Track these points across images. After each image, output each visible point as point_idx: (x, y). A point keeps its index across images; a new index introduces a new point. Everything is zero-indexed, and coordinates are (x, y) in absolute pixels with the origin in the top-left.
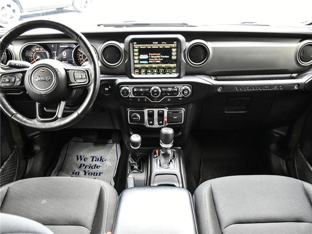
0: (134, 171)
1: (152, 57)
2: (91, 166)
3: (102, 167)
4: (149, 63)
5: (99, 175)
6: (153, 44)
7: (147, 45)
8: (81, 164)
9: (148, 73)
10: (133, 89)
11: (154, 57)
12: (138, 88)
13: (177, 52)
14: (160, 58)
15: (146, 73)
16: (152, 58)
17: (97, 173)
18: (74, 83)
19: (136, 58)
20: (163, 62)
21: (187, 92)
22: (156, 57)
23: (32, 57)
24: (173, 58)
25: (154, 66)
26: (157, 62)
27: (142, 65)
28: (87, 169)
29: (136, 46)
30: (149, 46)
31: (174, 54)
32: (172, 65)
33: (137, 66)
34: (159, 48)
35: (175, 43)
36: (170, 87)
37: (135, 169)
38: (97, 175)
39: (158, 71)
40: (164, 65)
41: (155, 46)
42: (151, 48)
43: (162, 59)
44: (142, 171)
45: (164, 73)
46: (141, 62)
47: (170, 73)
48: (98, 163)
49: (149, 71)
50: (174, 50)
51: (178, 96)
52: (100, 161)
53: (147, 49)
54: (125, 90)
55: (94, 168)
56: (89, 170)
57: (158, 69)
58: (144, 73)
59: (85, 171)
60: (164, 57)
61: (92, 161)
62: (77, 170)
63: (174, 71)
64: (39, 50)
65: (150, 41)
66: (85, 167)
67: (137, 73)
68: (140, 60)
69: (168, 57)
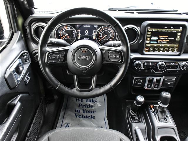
0: (136, 121)
1: (161, 38)
2: (87, 105)
3: (95, 106)
4: (158, 43)
5: (94, 113)
6: (163, 28)
7: (158, 29)
8: (80, 104)
9: (156, 50)
10: (144, 63)
11: (162, 38)
12: (148, 62)
13: (181, 35)
14: (167, 40)
15: (154, 51)
16: (161, 40)
17: (92, 111)
18: (108, 61)
19: (148, 39)
20: (168, 43)
21: (186, 67)
22: (164, 39)
23: (62, 34)
24: (177, 40)
25: (161, 45)
26: (164, 42)
27: (152, 44)
28: (84, 108)
29: (150, 29)
30: (160, 30)
31: (178, 36)
32: (175, 46)
33: (148, 45)
34: (168, 32)
35: (181, 28)
36: (173, 63)
37: (136, 120)
38: (92, 113)
39: (164, 49)
40: (168, 45)
41: (165, 30)
42: (162, 32)
43: (168, 41)
44: (141, 121)
45: (168, 51)
46: (151, 42)
47: (172, 52)
48: (91, 104)
49: (157, 50)
50: (179, 34)
51: (177, 69)
52: (92, 102)
53: (158, 32)
54: (139, 64)
55: (89, 107)
56: (86, 108)
57: (164, 48)
58: (152, 50)
59: (83, 109)
60: (170, 39)
61: (87, 101)
62: (78, 109)
63: (176, 50)
64: (68, 29)
65: (161, 26)
66: (82, 106)
67: (147, 50)
68: (151, 40)
69: (173, 39)
